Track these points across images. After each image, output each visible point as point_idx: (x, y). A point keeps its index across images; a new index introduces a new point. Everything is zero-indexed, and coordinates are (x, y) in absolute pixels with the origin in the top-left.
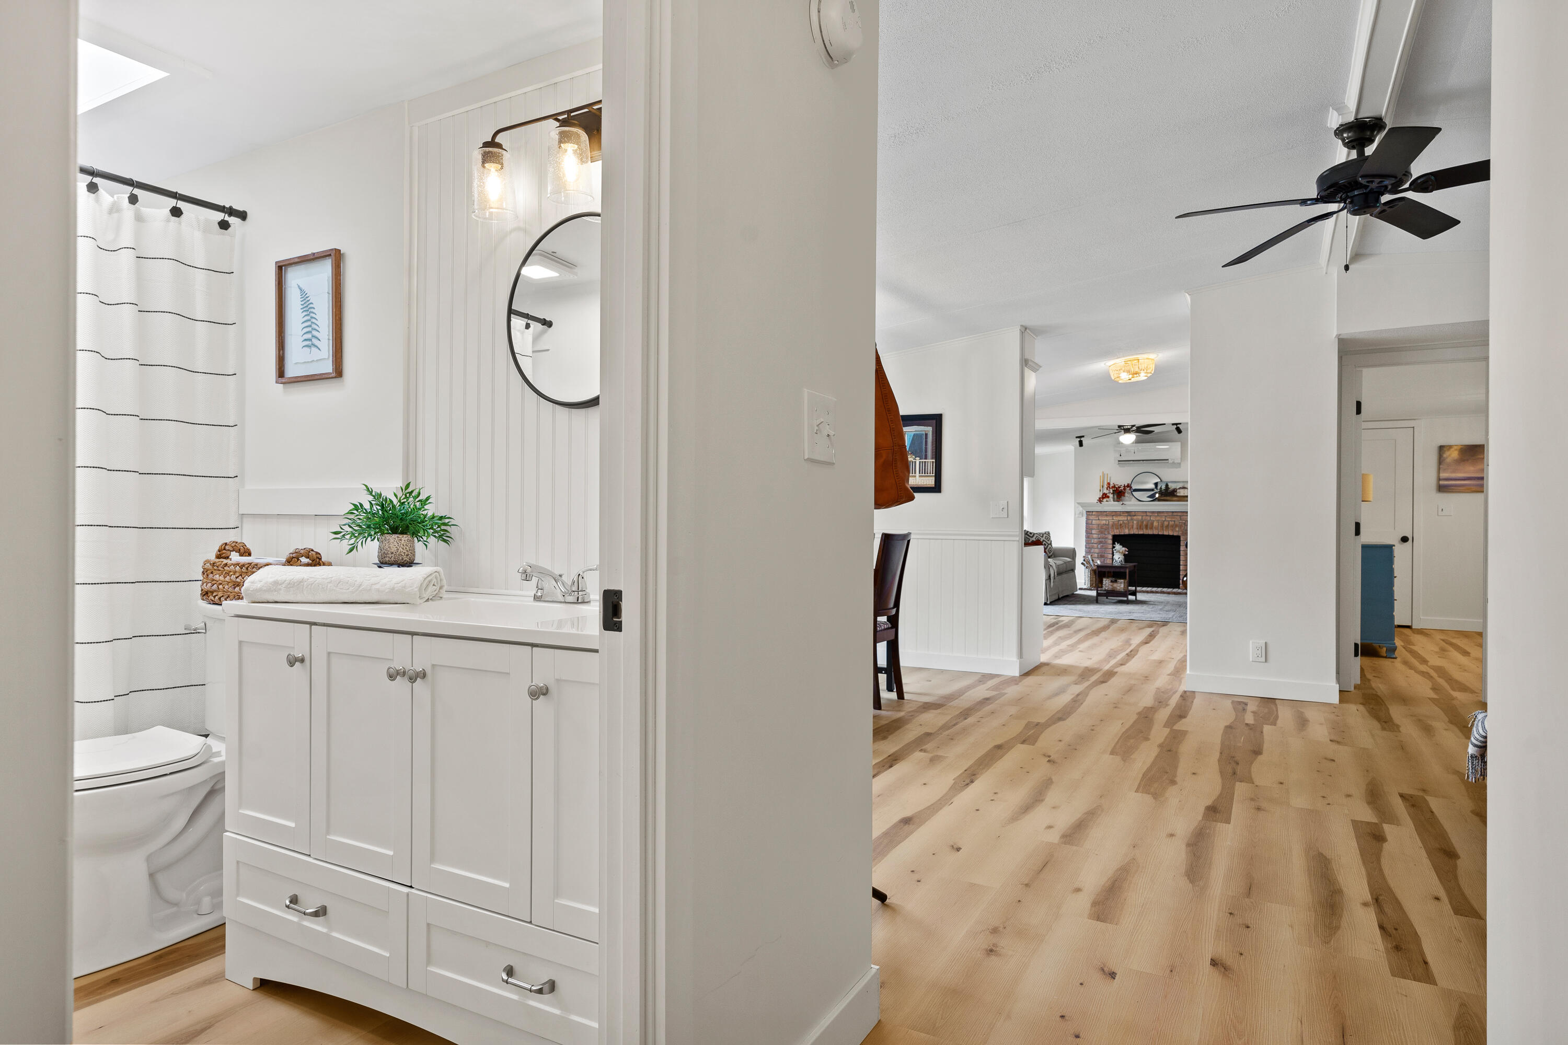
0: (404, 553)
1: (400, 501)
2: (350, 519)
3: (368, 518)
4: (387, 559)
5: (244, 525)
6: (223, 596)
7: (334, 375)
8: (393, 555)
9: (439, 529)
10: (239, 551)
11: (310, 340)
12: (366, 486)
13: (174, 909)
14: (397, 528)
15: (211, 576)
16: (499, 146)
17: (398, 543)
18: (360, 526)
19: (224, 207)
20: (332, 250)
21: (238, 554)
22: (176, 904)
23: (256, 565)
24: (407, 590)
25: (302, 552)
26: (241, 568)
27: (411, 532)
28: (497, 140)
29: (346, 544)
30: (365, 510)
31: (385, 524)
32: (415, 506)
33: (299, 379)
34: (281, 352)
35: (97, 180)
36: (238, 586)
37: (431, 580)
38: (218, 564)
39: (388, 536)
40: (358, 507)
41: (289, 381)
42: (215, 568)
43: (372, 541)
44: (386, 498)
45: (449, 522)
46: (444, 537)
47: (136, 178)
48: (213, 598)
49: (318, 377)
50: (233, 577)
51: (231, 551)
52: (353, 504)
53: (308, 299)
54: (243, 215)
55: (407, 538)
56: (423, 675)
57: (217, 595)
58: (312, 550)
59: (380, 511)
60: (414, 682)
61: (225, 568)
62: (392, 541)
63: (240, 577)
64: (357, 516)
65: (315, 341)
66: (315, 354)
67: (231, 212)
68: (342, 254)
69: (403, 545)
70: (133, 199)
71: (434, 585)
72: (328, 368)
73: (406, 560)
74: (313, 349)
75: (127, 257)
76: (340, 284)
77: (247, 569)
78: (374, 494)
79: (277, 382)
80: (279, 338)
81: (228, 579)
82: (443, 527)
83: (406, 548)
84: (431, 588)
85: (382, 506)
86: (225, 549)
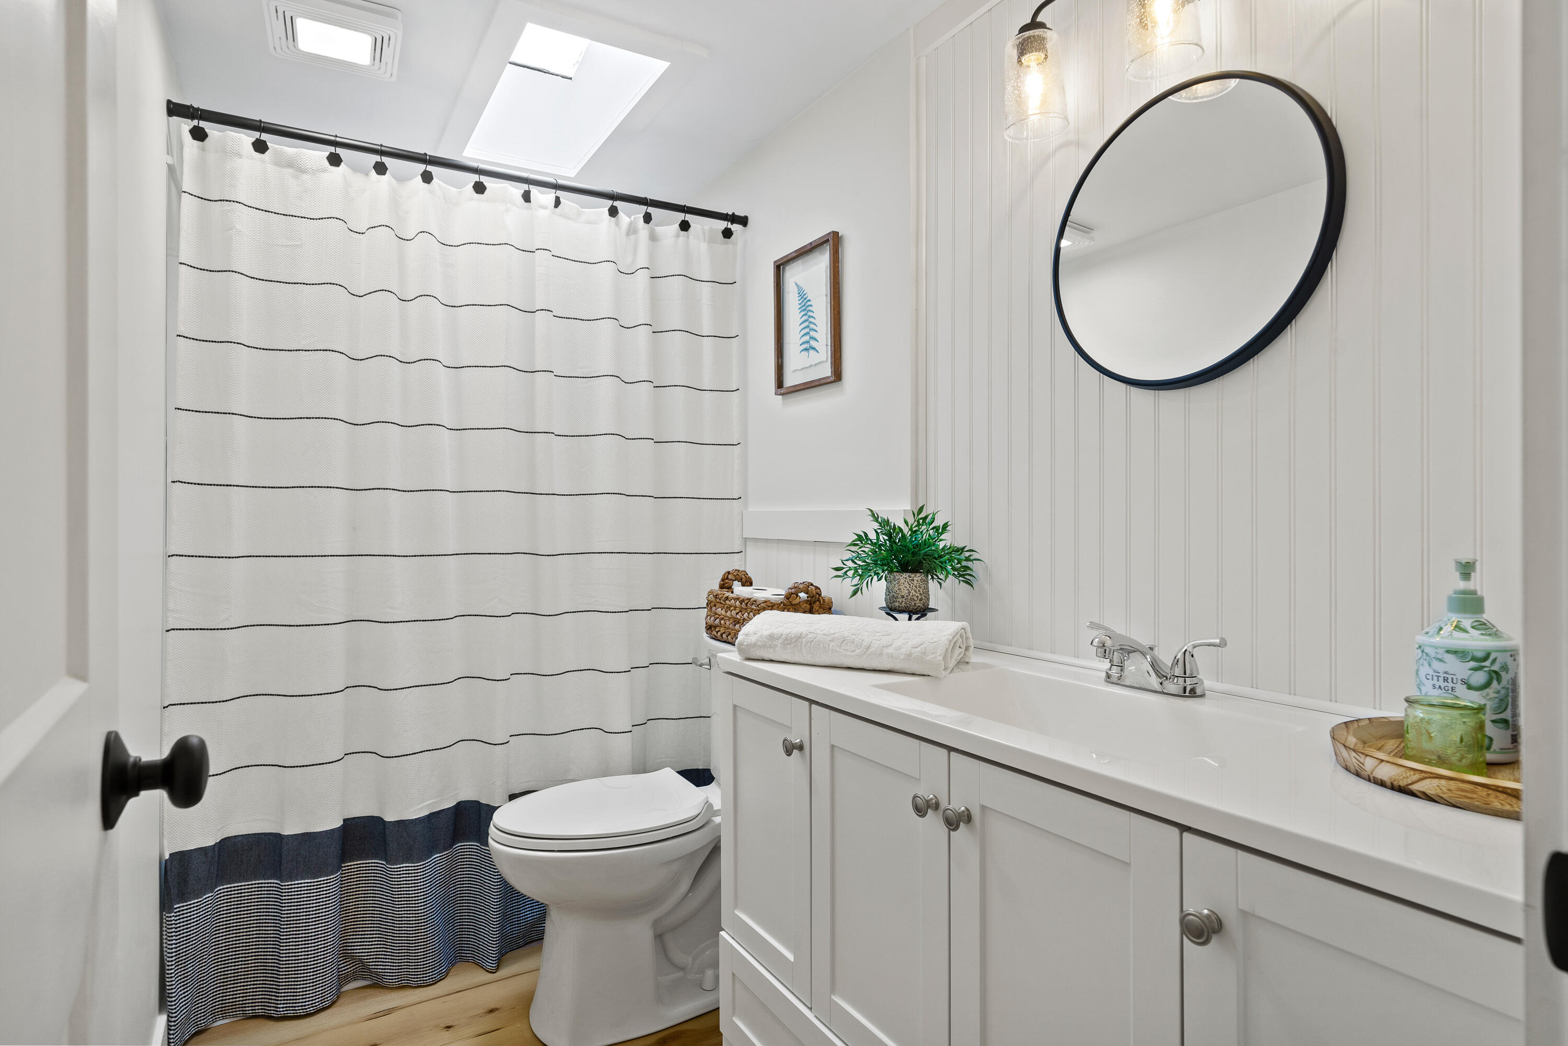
0: (917, 597)
1: (911, 529)
2: (853, 552)
3: (874, 552)
4: (897, 604)
5: (748, 551)
6: (724, 633)
7: (832, 379)
8: (904, 600)
9: (959, 565)
10: (740, 580)
11: (808, 342)
12: (871, 511)
13: (680, 974)
14: (907, 564)
15: (714, 609)
16: (1042, 25)
17: (910, 585)
18: (865, 561)
19: (727, 214)
20: (830, 233)
21: (740, 583)
22: (682, 969)
23: (755, 601)
24: (928, 658)
25: (801, 586)
26: (741, 604)
27: (926, 570)
28: (1039, 19)
29: (848, 584)
30: (871, 540)
31: (893, 559)
32: (929, 535)
33: (797, 388)
34: (780, 360)
35: (617, 204)
36: (738, 623)
37: (957, 640)
38: (720, 596)
39: (897, 576)
40: (862, 539)
41: (788, 391)
42: (718, 600)
43: (878, 580)
44: (894, 525)
45: (970, 556)
46: (964, 574)
47: (651, 196)
48: (715, 634)
49: (817, 383)
50: (734, 613)
51: (733, 580)
52: (857, 535)
53: (805, 296)
54: (743, 221)
55: (920, 578)
56: (967, 817)
57: (719, 631)
58: (812, 585)
59: (888, 542)
60: (956, 829)
61: (727, 602)
62: (902, 581)
63: (740, 614)
64: (860, 548)
65: (813, 343)
66: (814, 357)
67: (734, 219)
68: (841, 236)
69: (916, 587)
70: (648, 218)
71: (960, 647)
72: (826, 371)
73: (919, 606)
74: (812, 352)
75: (642, 277)
76: (839, 272)
77: (746, 604)
78: (880, 520)
79: (776, 394)
80: (778, 345)
81: (728, 614)
82: (964, 563)
83: (919, 591)
84: (958, 651)
85: (890, 536)
86: (727, 579)
